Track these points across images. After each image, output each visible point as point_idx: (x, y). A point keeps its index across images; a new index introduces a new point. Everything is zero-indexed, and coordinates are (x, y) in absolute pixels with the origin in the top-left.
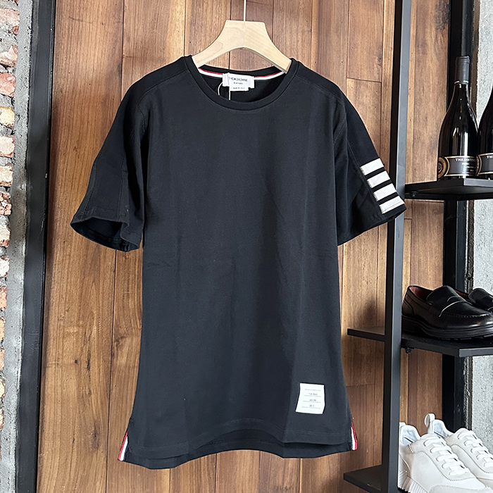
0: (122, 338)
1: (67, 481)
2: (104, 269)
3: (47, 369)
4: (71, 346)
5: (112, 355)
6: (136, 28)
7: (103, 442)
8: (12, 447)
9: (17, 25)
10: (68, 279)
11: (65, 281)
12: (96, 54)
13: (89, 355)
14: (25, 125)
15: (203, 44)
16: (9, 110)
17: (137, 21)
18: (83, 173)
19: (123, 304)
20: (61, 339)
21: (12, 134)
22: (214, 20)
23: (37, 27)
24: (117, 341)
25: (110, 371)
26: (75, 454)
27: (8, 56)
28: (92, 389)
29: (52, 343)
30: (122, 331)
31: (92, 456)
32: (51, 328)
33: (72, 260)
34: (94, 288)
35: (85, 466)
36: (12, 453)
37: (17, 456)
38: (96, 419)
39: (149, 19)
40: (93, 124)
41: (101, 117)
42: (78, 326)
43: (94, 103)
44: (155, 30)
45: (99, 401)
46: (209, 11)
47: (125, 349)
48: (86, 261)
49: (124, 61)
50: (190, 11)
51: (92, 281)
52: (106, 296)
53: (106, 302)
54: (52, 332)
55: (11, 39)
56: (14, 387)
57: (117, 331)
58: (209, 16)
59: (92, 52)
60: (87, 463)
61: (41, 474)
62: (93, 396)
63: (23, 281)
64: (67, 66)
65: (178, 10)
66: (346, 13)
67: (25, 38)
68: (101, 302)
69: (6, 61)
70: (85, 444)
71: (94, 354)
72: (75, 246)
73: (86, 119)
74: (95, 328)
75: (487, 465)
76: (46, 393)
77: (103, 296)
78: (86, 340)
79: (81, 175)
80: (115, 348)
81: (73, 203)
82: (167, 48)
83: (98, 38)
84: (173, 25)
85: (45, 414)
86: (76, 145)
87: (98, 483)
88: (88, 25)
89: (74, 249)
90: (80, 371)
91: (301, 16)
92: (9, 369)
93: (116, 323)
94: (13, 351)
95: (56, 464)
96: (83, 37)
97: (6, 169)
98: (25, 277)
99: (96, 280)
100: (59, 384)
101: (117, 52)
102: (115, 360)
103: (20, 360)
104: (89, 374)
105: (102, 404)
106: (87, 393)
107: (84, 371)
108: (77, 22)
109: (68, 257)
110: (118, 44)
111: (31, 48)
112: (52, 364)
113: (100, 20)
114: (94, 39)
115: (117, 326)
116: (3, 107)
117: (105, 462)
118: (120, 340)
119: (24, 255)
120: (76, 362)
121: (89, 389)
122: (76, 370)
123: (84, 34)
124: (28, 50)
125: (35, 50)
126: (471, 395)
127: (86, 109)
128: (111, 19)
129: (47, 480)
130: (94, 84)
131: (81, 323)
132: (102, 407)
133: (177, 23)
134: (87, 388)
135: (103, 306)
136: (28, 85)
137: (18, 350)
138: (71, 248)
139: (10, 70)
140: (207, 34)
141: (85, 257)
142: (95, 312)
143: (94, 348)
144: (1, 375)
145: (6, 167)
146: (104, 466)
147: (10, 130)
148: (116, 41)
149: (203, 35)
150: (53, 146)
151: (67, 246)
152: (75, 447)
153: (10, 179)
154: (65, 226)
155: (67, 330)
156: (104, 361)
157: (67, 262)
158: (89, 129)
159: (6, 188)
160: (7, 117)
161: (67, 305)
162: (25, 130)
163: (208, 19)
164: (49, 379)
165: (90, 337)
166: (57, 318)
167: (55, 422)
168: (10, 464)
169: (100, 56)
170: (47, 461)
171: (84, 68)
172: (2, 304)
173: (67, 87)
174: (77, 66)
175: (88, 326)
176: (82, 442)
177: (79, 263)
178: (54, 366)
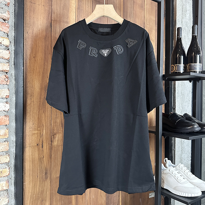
0: (55, 134)
1: (35, 193)
2: (47, 107)
3: (26, 149)
4: (35, 139)
5: (52, 141)
6: (57, 8)
7: (49, 176)
8: (13, 181)
9: (9, 2)
10: (33, 111)
11: (32, 112)
12: (41, 18)
13: (43, 142)
14: (13, 46)
15: (82, 17)
16: (7, 39)
17: (57, 6)
18: (38, 67)
19: (55, 121)
20: (31, 136)
22: (86, 8)
23: (17, 4)
24: (53, 136)
25: (51, 148)
26: (38, 182)
27: (6, 15)
28: (44, 156)
29: (27, 138)
30: (55, 131)
31: (45, 182)
32: (27, 131)
33: (34, 103)
34: (43, 114)
35: (42, 186)
36: (13, 184)
37: (15, 185)
38: (46, 167)
39: (62, 5)
40: (41, 47)
41: (44, 44)
42: (38, 130)
43: (41, 38)
44: (64, 10)
45: (47, 160)
46: (84, 4)
47: (57, 139)
48: (40, 104)
49: (52, 22)
50: (77, 3)
51: (43, 112)
52: (48, 118)
53: (48, 120)
54: (27, 133)
55: (6, 8)
56: (13, 157)
57: (53, 132)
58: (84, 6)
59: (40, 17)
60: (43, 185)
61: (25, 191)
62: (44, 158)
63: (15, 113)
64: (30, 22)
65: (73, 3)
66: (133, 10)
67: (12, 8)
68: (46, 120)
69: (5, 17)
70: (42, 177)
71: (45, 141)
72: (35, 98)
73: (38, 45)
74: (44, 131)
75: (191, 177)
76: (26, 158)
77: (47, 118)
78: (41, 136)
79: (37, 68)
80: (53, 138)
81: (34, 80)
82: (69, 18)
83: (42, 12)
84: (71, 8)
85: (26, 167)
86: (34, 56)
87: (48, 192)
88: (38, 5)
89: (35, 99)
90: (39, 149)
91: (117, 9)
92: (10, 149)
93: (53, 128)
94: (12, 142)
95: (31, 186)
96: (36, 10)
97: (7, 65)
98: (15, 111)
99: (44, 111)
100: (31, 154)
101: (50, 18)
102: (53, 143)
103: (15, 146)
104: (43, 149)
105: (48, 161)
106: (42, 157)
107: (41, 148)
108: (33, 4)
109: (33, 102)
110: (50, 14)
111: (15, 13)
112: (28, 146)
113: (42, 4)
114: (40, 12)
115: (53, 130)
116: (4, 38)
117: (50, 184)
118: (54, 135)
119: (15, 101)
120: (37, 145)
121: (43, 155)
122: (37, 148)
123: (36, 9)
124: (14, 14)
125: (17, 14)
126: (175, 150)
127: (38, 41)
128: (47, 4)
129: (27, 193)
130: (41, 31)
131: (39, 129)
132: (48, 162)
133: (73, 8)
134: (42, 155)
135: (47, 122)
136: (14, 29)
137: (14, 141)
138: (34, 98)
139: (7, 22)
140: (84, 13)
141: (40, 102)
142: (44, 124)
143: (44, 139)
144: (7, 153)
145: (7, 64)
146: (50, 185)
147: (7, 48)
148: (49, 13)
149: (82, 13)
150: (25, 56)
151: (32, 98)
152: (38, 179)
153: (9, 69)
154: (31, 89)
155: (33, 132)
156: (49, 144)
157: (32, 104)
158: (39, 49)
159: (6, 73)
160: (6, 42)
161: (33, 122)
162: (13, 48)
163: (84, 7)
164: (27, 152)
165: (42, 134)
166: (29, 127)
167: (30, 169)
168: (12, 189)
169: (43, 19)
170: (27, 186)
171: (37, 24)
172: (7, 123)
173: (30, 31)
174: (34, 22)
175: (42, 130)
176: (41, 177)
177: (37, 105)
178: (28, 147)
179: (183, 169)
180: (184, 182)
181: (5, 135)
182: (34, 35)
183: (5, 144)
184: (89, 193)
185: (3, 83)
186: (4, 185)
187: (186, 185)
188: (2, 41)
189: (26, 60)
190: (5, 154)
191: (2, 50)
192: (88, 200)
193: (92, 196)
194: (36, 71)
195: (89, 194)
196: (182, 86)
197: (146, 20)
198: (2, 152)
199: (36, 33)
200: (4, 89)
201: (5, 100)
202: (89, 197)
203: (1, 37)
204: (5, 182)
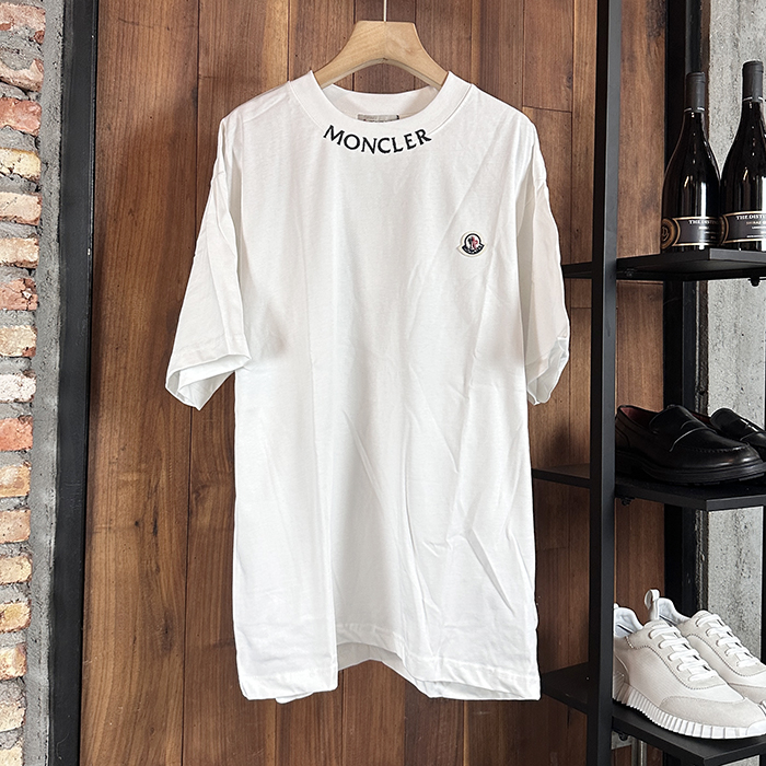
0: (203, 487)
1: (125, 699)
3: (93, 536)
4: (130, 501)
5: (190, 513)
6: (218, 34)
7: (178, 639)
8: (44, 652)
9: (42, 29)
10: (122, 402)
11: (119, 406)
12: (160, 73)
13: (156, 513)
14: (55, 178)
15: (315, 57)
16: (33, 155)
17: (218, 24)
18: (143, 246)
19: (204, 439)
20: (114, 491)
21: (37, 190)
22: (331, 23)
23: (71, 33)
24: (197, 492)
25: (187, 536)
26: (137, 659)
27: (29, 75)
28: (160, 563)
29: (100, 497)
30: (204, 477)
31: (163, 662)
32: (99, 475)
33: (128, 374)
34: (161, 415)
35: (152, 677)
36: (44, 660)
37: (52, 665)
38: (167, 605)
39: (237, 22)
40: (157, 176)
41: (168, 164)
42: (139, 471)
43: (157, 145)
44: (245, 39)
45: (171, 580)
46: (323, 9)
47: (209, 504)
48: (149, 376)
49: (200, 83)
50: (296, 9)
51: (158, 404)
52: (180, 427)
53: (179, 435)
54: (100, 482)
55: (33, 50)
56: (45, 564)
57: (197, 478)
58: (323, 17)
59: (154, 70)
60: (155, 672)
61: (87, 689)
62: (162, 573)
63: (56, 407)
64: (117, 91)
65: (278, 9)
66: (521, 12)
67: (53, 49)
68: (172, 435)
69: (26, 82)
70: (151, 644)
71: (163, 513)
72: (133, 355)
73: (146, 169)
74: (164, 473)
75: (742, 665)
76: (93, 570)
77: (175, 427)
78: (152, 491)
79: (140, 250)
80: (194, 502)
81: (129, 292)
82: (263, 65)
83: (161, 50)
84: (271, 31)
85: (92, 601)
86: (131, 206)
87: (172, 701)
88: (147, 30)
89: (132, 359)
90: (142, 539)
91: (456, 17)
92: (38, 537)
93: (195, 466)
94: (43, 510)
95: (110, 675)
96: (140, 48)
97: (29, 243)
98: (59, 402)
99: (164, 403)
100: (112, 557)
101: (190, 69)
102: (194, 519)
103: (54, 525)
104: (157, 541)
105: (175, 584)
106: (154, 569)
107: (149, 537)
108: (130, 25)
109: (122, 370)
110: (192, 58)
111: (63, 64)
112: (101, 528)
113: (164, 24)
114: (155, 51)
115: (196, 471)
116: (24, 151)
117: (181, 671)
118: (200, 491)
119: (57, 368)
120: (137, 524)
121: (156, 563)
122: (137, 536)
123: (140, 44)
124: (59, 68)
125: (70, 67)
126: (706, 560)
127: (146, 154)
128: (180, 22)
129: (96, 697)
130: (157, 117)
131: (143, 466)
132: (176, 590)
133: (277, 28)
134: (153, 562)
135: (175, 441)
136: (59, 119)
137: (51, 508)
138: (127, 357)
139: (33, 96)
140: (321, 43)
141: (147, 371)
142: (163, 450)
143: (163, 503)
144: (26, 548)
145: (29, 240)
146: (181, 675)
147: (33, 186)
148: (189, 54)
149: (315, 44)
150: (99, 208)
151: (121, 354)
152: (137, 649)
153: (36, 257)
154: (117, 325)
155: (122, 478)
156: (178, 521)
157: (122, 377)
158: (151, 184)
159: (30, 270)
160: (29, 165)
161: (122, 441)
162: (56, 185)
163: (322, 22)
164: (98, 550)
165: (156, 487)
166: (107, 461)
167: (107, 613)
168: (41, 677)
169: (165, 76)
170: (96, 671)
171: (143, 93)
172: (26, 442)
173: (118, 121)
174: (131, 91)
175: (153, 471)
176: (148, 642)
177: (139, 379)
178: (104, 531)
179: (712, 632)
180: (702, 683)
181: (18, 484)
182: (133, 135)
183: (15, 518)
184: (336, 714)
185: (16, 306)
186: (9, 661)
187: (708, 694)
188: (17, 163)
189: (101, 223)
190: (16, 551)
191: (15, 195)
192: (329, 743)
193: (345, 729)
194: (138, 259)
195: (336, 719)
196: (736, 299)
197: (580, 45)
198: (7, 543)
199: (140, 128)
200: (17, 327)
201: (22, 364)
202: (335, 731)
203: (13, 150)
204: (13, 651)
